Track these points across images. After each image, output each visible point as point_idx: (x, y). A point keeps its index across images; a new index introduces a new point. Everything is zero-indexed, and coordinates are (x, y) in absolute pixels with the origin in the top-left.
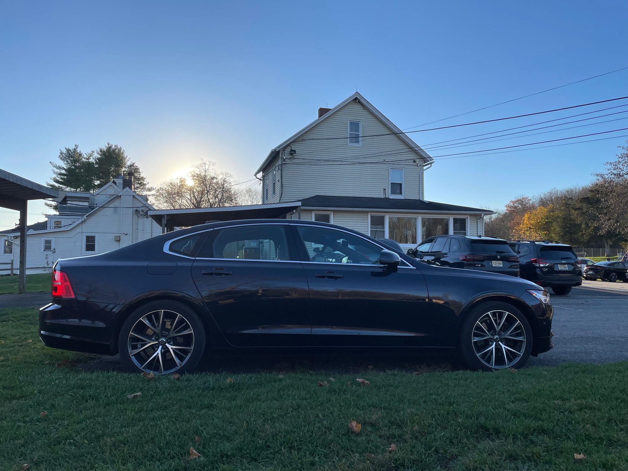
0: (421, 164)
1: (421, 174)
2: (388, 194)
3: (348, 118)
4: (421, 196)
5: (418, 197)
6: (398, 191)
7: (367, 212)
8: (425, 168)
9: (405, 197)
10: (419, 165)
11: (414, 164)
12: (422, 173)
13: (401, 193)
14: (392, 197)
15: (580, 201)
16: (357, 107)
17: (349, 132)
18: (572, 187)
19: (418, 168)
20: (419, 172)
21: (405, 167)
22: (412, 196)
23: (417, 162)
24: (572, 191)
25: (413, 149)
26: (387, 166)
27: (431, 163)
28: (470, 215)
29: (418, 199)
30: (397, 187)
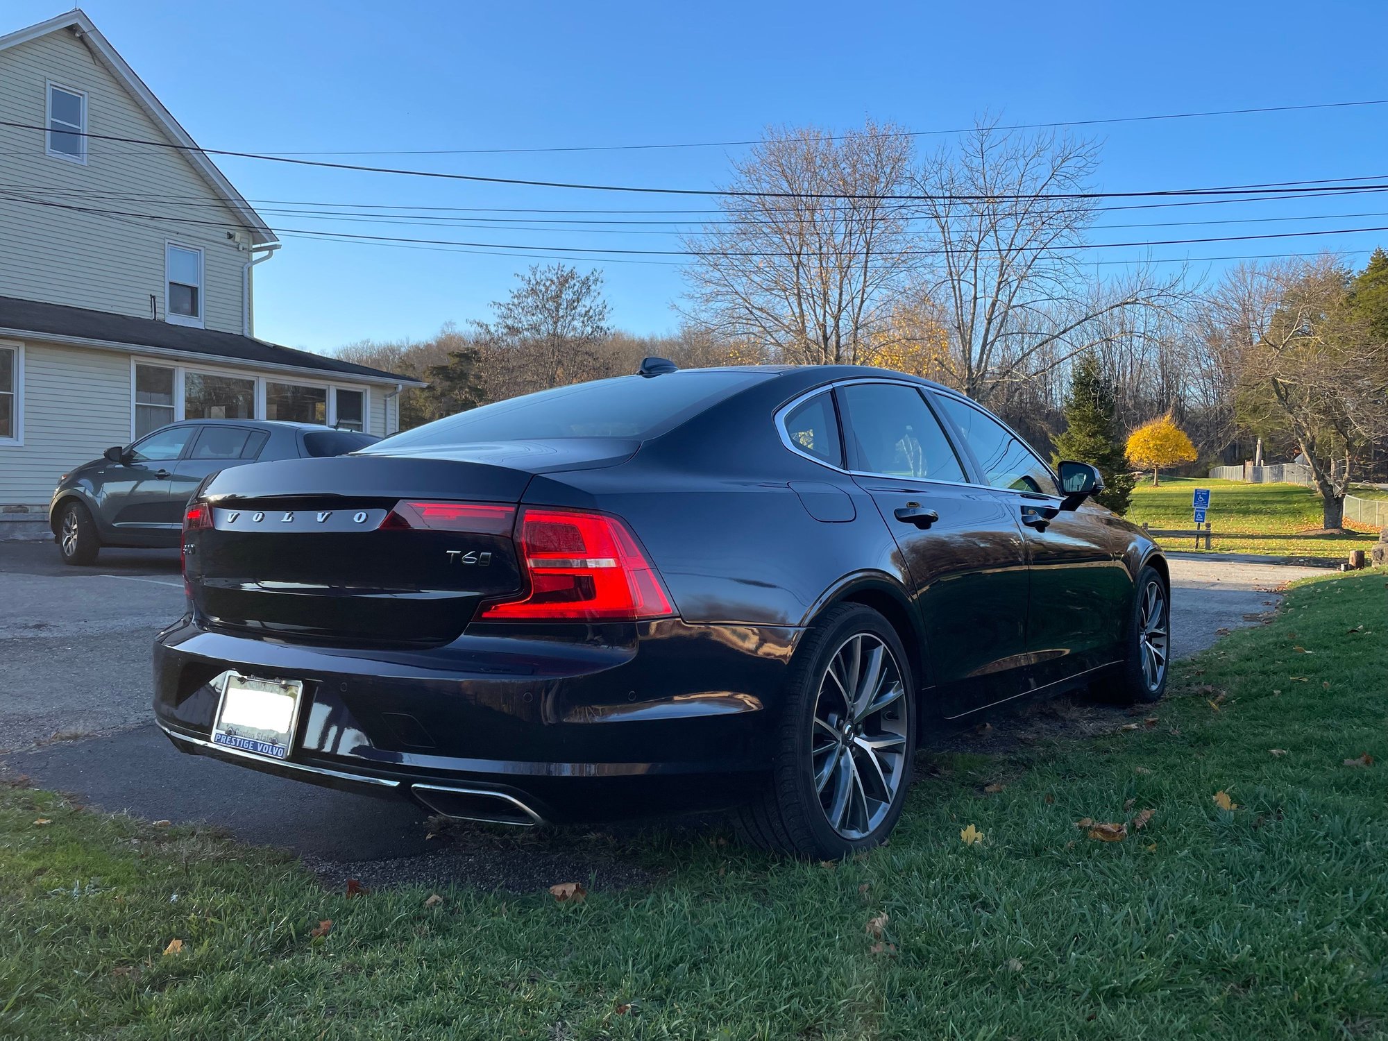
0: (246, 246)
1: (246, 270)
2: (162, 311)
3: (48, 75)
4: (246, 327)
5: (240, 329)
6: (187, 306)
7: (128, 354)
8: (256, 256)
9: (209, 323)
10: (241, 248)
11: (230, 242)
12: (250, 270)
13: (194, 311)
14: (174, 320)
15: (431, 373)
16: (75, 51)
17: (49, 118)
18: (394, 343)
19: (238, 254)
20: (241, 265)
21: (207, 246)
22: (227, 325)
23: (237, 239)
24: (392, 350)
25: (227, 202)
26: (163, 236)
27: (270, 248)
28: (374, 385)
29: (240, 334)
30: (187, 297)
